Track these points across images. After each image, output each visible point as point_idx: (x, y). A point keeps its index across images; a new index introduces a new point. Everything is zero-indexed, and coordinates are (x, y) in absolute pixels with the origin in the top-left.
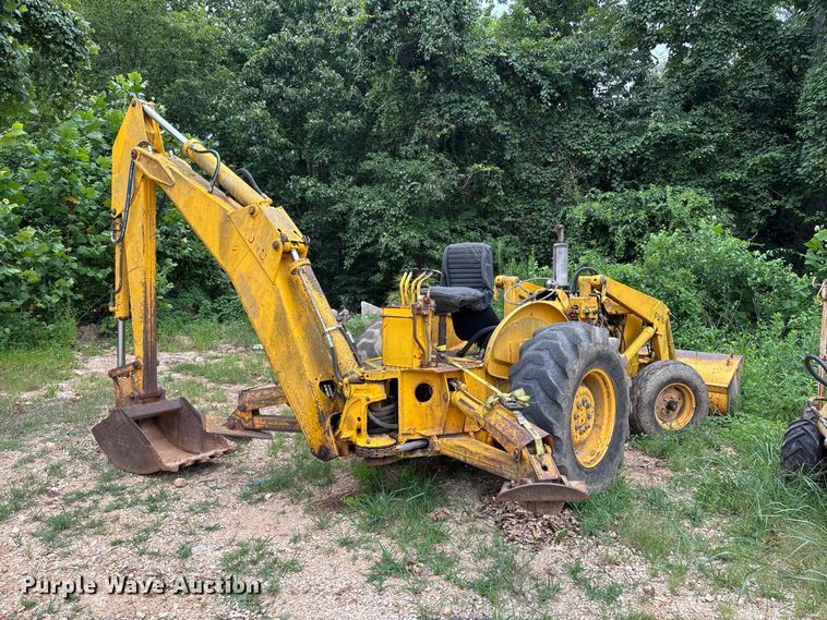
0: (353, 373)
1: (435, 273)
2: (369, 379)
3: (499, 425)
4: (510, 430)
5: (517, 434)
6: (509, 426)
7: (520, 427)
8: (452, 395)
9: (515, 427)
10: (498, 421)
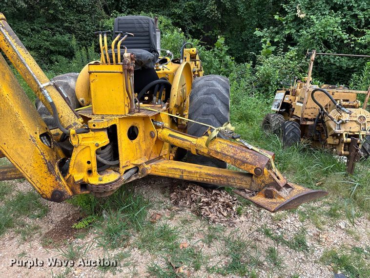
0: (75, 124)
1: (129, 35)
2: (96, 127)
3: (228, 151)
4: (243, 154)
5: (252, 157)
6: (239, 151)
7: (251, 151)
8: (159, 132)
9: (246, 152)
10: (225, 148)
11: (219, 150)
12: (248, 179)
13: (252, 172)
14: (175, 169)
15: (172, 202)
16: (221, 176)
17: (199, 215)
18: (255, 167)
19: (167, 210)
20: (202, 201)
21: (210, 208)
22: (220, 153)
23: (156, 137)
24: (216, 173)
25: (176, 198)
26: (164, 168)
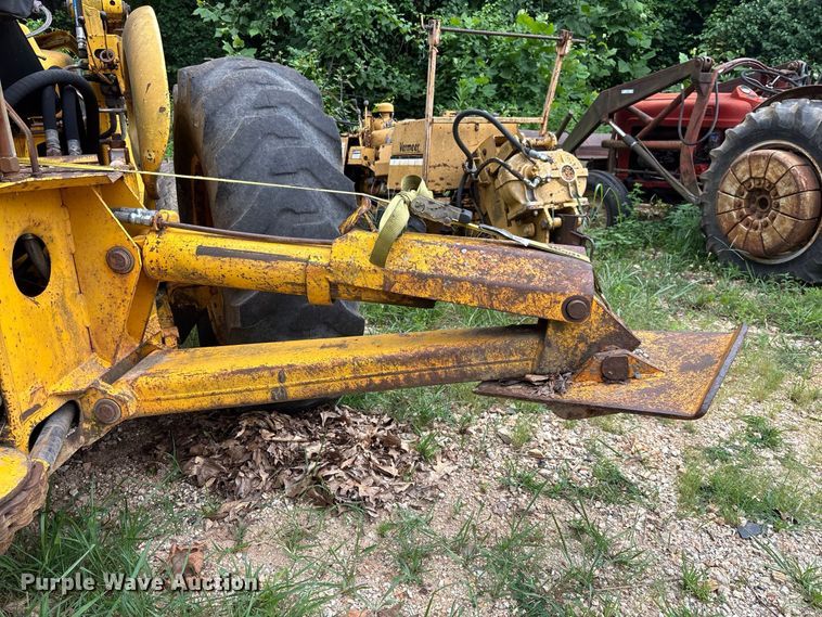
3: (457, 266)
4: (511, 266)
5: (542, 268)
6: (494, 260)
7: (530, 252)
8: (146, 249)
9: (517, 256)
10: (445, 260)
11: (425, 269)
12: (529, 343)
13: (556, 314)
14: (249, 371)
15: (204, 490)
16: (435, 355)
17: (325, 502)
18: (563, 299)
19: (209, 523)
20: (309, 455)
21: (346, 468)
22: (432, 277)
23: (137, 268)
24: (413, 349)
25: (214, 472)
26: (195, 380)
